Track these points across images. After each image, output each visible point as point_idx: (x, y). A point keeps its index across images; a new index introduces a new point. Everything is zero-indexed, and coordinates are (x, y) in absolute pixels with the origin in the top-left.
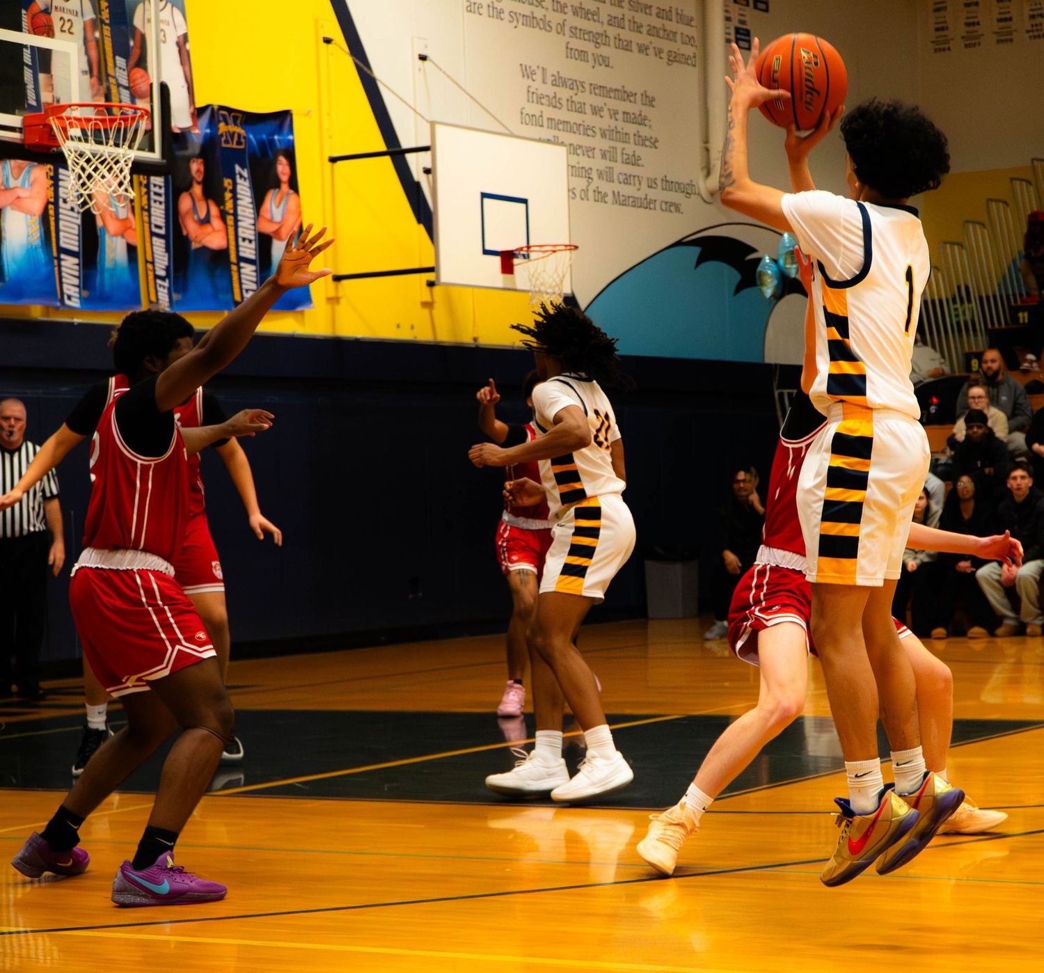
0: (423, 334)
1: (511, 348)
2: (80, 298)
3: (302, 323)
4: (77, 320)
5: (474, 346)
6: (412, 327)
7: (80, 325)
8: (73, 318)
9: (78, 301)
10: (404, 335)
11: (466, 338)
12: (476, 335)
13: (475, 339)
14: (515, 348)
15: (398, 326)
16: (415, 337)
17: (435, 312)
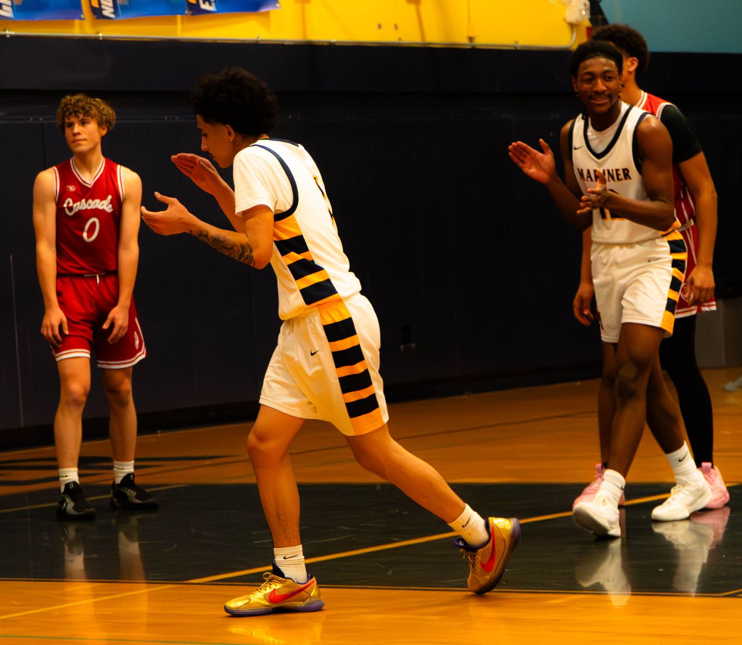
0: (409, 36)
1: (513, 48)
2: (12, 7)
3: (268, 27)
4: (8, 33)
5: (469, 47)
6: (396, 27)
7: (12, 37)
8: (5, 30)
9: (10, 9)
10: (387, 36)
11: (460, 38)
12: (471, 35)
13: (471, 39)
14: (518, 48)
15: (380, 26)
16: (400, 39)
17: (422, 8)
